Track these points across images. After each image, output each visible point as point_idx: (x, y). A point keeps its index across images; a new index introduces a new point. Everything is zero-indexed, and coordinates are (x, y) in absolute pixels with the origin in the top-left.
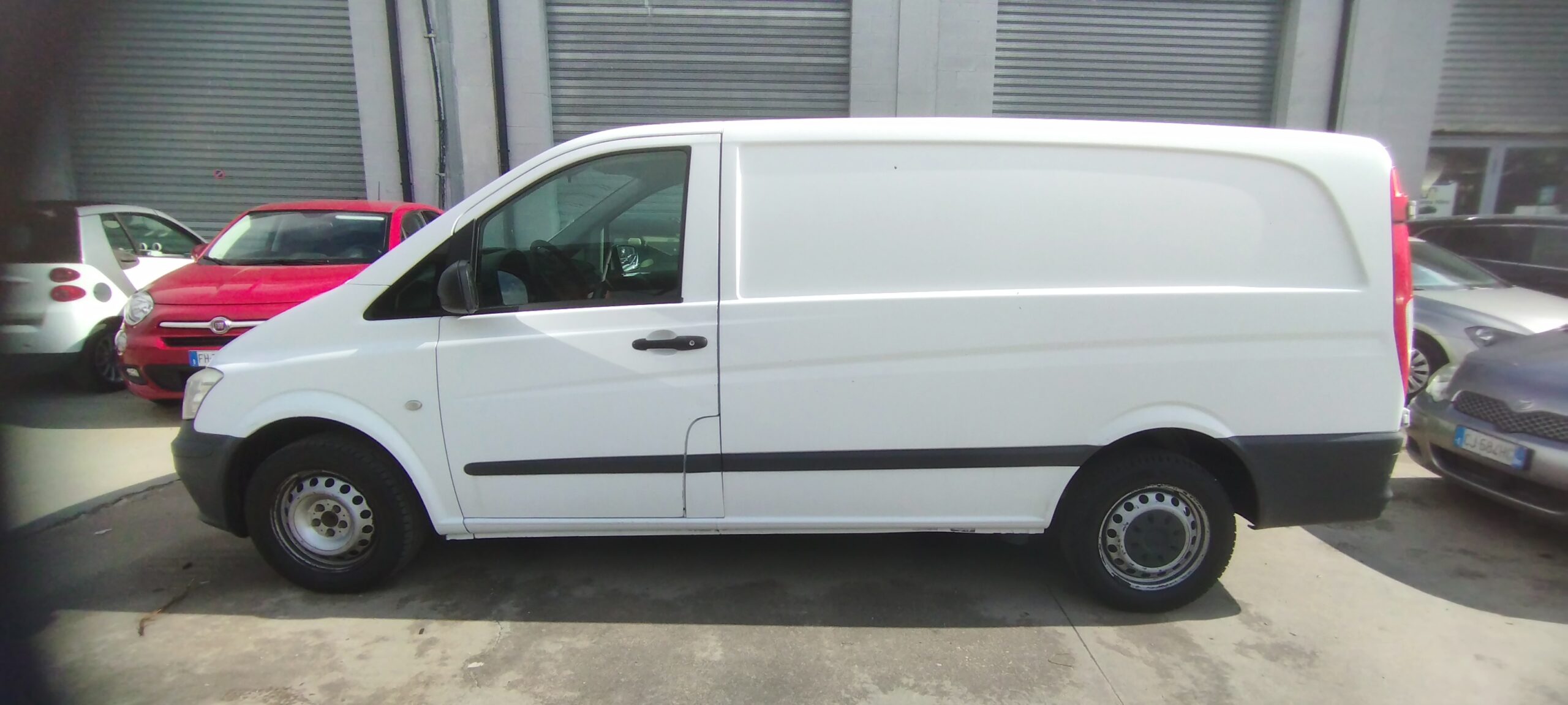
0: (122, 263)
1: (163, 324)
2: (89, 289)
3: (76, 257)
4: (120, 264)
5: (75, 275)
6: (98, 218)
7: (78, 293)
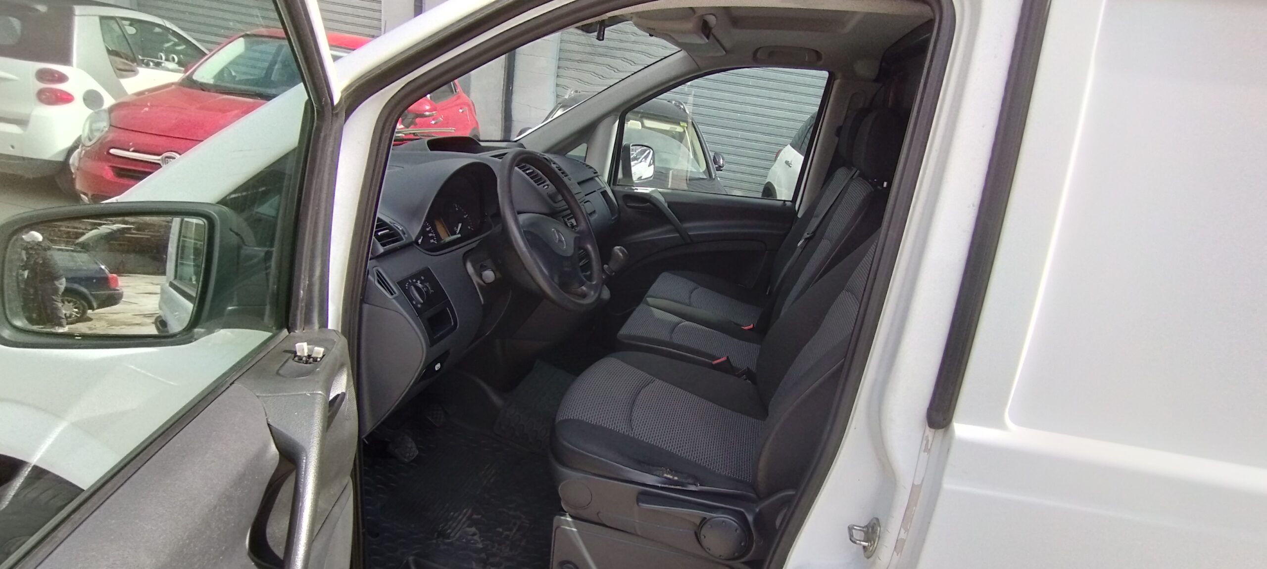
0: (118, 71)
1: (112, 151)
2: (78, 96)
3: (65, 59)
4: (115, 72)
5: (62, 78)
6: (97, 19)
7: (65, 98)
